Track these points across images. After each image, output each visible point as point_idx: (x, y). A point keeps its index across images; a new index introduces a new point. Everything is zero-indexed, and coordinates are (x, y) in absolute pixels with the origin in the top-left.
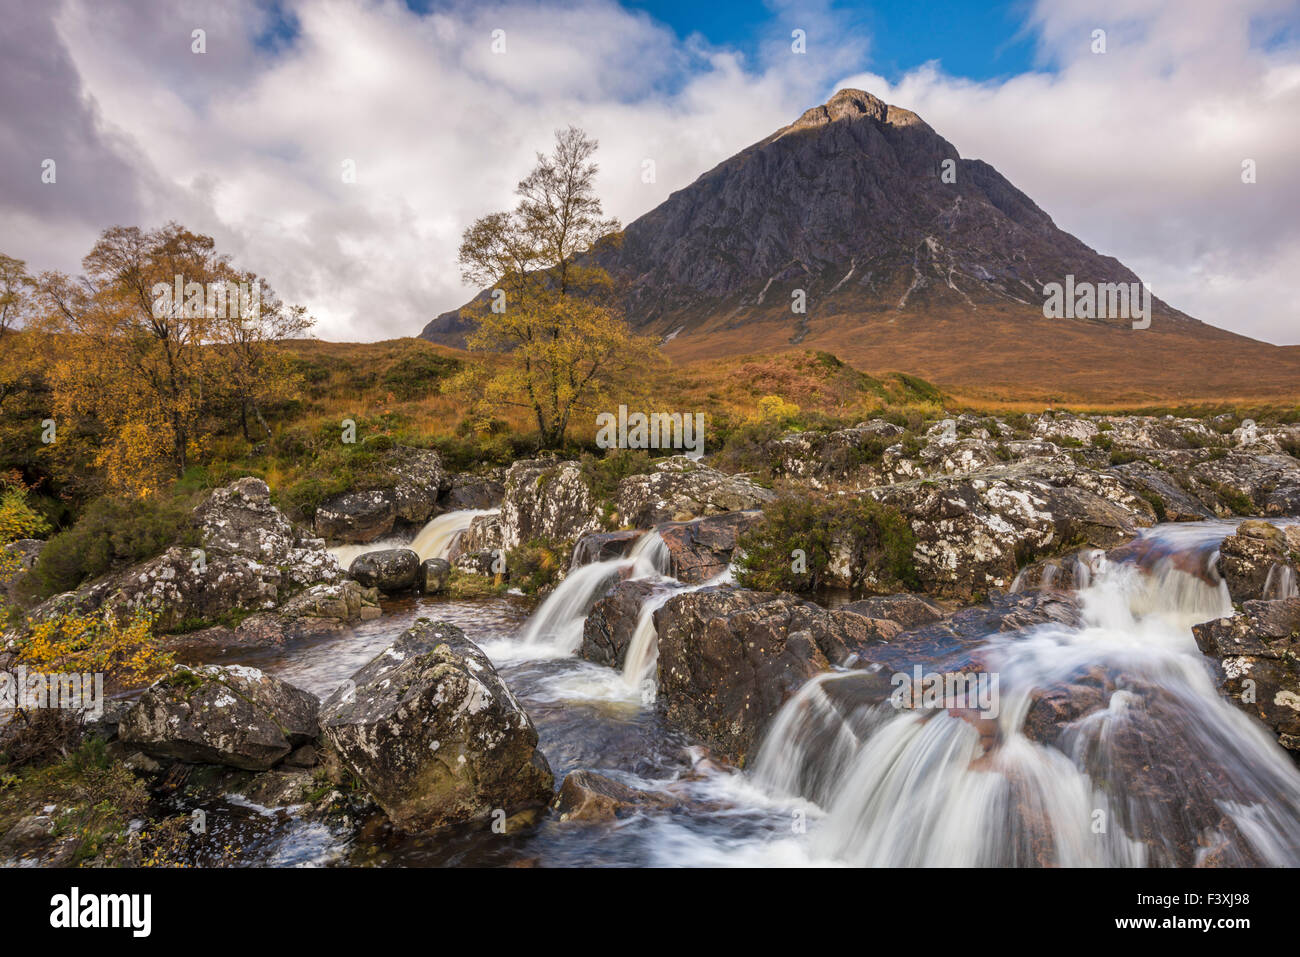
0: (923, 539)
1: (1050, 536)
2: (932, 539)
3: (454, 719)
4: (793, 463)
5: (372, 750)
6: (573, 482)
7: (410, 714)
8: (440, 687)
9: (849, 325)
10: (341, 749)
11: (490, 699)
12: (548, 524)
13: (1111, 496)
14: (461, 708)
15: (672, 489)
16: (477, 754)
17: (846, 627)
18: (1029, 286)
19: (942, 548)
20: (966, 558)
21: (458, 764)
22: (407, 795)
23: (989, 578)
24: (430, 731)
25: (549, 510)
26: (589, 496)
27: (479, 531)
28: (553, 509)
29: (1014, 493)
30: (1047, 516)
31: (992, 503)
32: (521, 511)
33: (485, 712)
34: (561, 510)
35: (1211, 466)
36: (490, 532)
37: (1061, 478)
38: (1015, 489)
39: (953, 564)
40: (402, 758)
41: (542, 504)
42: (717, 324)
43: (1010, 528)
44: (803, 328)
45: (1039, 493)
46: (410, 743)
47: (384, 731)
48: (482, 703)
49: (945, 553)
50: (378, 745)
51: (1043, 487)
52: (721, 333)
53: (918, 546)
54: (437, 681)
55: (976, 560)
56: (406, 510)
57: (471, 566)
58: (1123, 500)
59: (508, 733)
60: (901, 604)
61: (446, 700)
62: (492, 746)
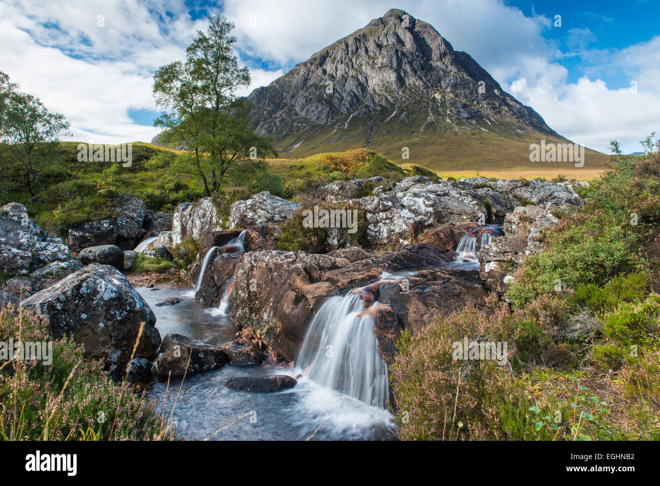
0: (372, 223)
1: (432, 219)
3: (95, 302)
7: (67, 298)
8: (84, 284)
11: (116, 292)
13: (465, 201)
14: (98, 297)
16: (110, 323)
17: (320, 262)
19: (380, 227)
20: (390, 231)
21: (99, 327)
23: (401, 241)
24: (80, 308)
29: (416, 199)
30: (430, 209)
31: (405, 204)
33: (113, 299)
35: (521, 190)
37: (443, 193)
38: (417, 197)
39: (385, 235)
40: (65, 322)
43: (413, 215)
45: (428, 198)
46: (69, 314)
47: (52, 307)
49: (382, 229)
50: (48, 314)
53: (370, 227)
54: (82, 281)
55: (395, 232)
58: (471, 203)
59: (129, 311)
60: (350, 251)
61: (89, 291)
62: (119, 318)
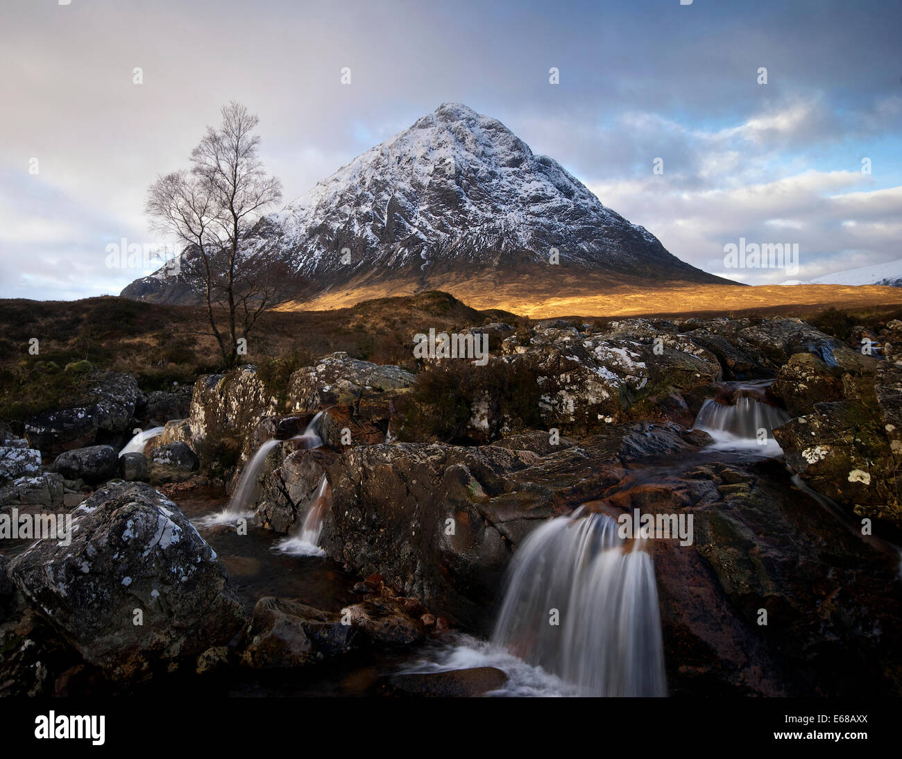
1: (645, 381)
2: (553, 390)
3: (146, 554)
5: (62, 589)
6: (251, 381)
7: (100, 551)
8: (130, 523)
9: (458, 280)
10: (29, 593)
11: (180, 533)
12: (231, 417)
13: (685, 351)
14: (152, 543)
16: (170, 588)
20: (581, 403)
21: (152, 597)
22: (99, 632)
23: (600, 417)
24: (121, 567)
29: (614, 349)
30: (642, 365)
31: (599, 358)
37: (648, 339)
38: (616, 346)
39: (571, 409)
40: (94, 595)
41: (225, 401)
43: (615, 376)
44: (424, 283)
45: (634, 349)
46: (101, 580)
47: (73, 569)
48: (173, 537)
50: (67, 583)
51: (636, 344)
52: (362, 289)
53: (543, 398)
54: (126, 518)
55: (589, 403)
59: (199, 566)
61: (137, 536)
62: (184, 579)
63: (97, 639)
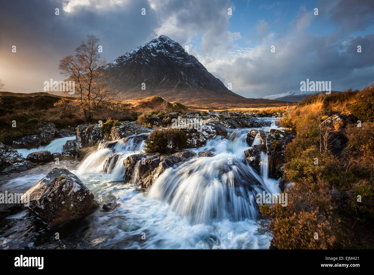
0: (189, 138)
1: (215, 135)
2: (191, 137)
3: (69, 194)
4: (155, 123)
5: (42, 207)
6: (97, 129)
7: (55, 195)
8: (64, 186)
10: (30, 208)
11: (80, 187)
12: (90, 141)
13: (226, 126)
14: (71, 191)
15: (126, 130)
16: (77, 203)
17: (173, 159)
18: (202, 84)
19: (193, 139)
20: (198, 141)
21: (71, 206)
22: (54, 218)
24: (61, 199)
25: (90, 137)
26: (102, 133)
27: (69, 144)
28: (92, 137)
29: (208, 126)
30: (215, 131)
31: (204, 129)
32: (82, 138)
33: (78, 191)
34: (94, 137)
36: (72, 145)
37: (217, 123)
39: (196, 143)
40: (53, 208)
41: (88, 136)
42: (132, 90)
43: (207, 134)
45: (212, 126)
46: (55, 203)
47: (46, 200)
48: (78, 189)
49: (194, 141)
50: (44, 205)
51: (214, 125)
53: (188, 140)
54: (63, 184)
55: (200, 142)
56: (45, 140)
57: (67, 154)
58: (229, 127)
59: (86, 196)
61: (66, 189)
62: (81, 200)
63: (54, 220)
